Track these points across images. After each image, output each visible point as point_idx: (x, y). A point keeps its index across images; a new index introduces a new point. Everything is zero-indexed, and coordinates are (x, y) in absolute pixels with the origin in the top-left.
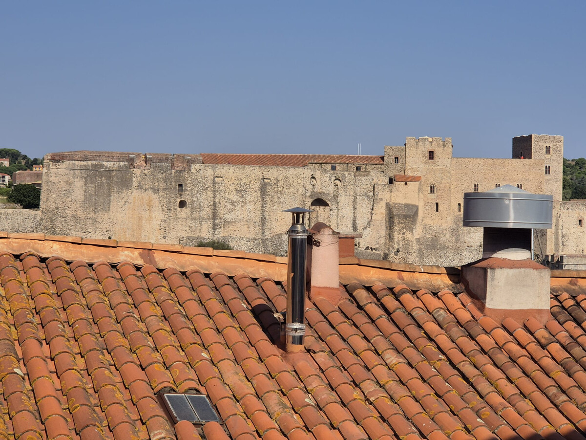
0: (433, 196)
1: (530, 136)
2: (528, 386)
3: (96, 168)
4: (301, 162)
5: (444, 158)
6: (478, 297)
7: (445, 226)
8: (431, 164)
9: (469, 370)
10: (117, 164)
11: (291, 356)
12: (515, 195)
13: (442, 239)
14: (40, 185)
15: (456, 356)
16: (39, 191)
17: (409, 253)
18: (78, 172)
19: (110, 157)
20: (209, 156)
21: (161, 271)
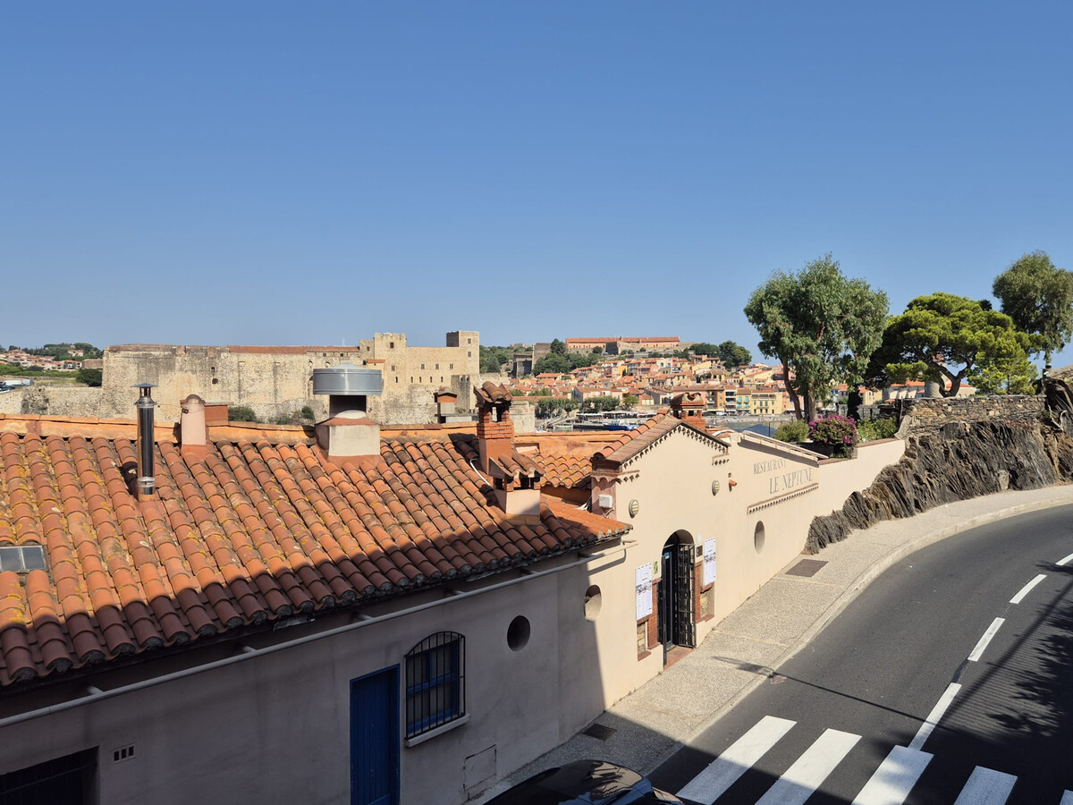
0: (394, 373)
1: (458, 332)
2: (349, 515)
3: (146, 356)
4: (302, 351)
5: (400, 345)
6: (324, 447)
7: (403, 392)
8: (391, 352)
9: (302, 506)
10: (162, 353)
11: (142, 504)
12: (348, 370)
13: (401, 401)
14: (102, 369)
15: (296, 495)
16: (101, 374)
17: (379, 411)
18: (131, 360)
19: (157, 348)
20: (235, 347)
21: (43, 438)
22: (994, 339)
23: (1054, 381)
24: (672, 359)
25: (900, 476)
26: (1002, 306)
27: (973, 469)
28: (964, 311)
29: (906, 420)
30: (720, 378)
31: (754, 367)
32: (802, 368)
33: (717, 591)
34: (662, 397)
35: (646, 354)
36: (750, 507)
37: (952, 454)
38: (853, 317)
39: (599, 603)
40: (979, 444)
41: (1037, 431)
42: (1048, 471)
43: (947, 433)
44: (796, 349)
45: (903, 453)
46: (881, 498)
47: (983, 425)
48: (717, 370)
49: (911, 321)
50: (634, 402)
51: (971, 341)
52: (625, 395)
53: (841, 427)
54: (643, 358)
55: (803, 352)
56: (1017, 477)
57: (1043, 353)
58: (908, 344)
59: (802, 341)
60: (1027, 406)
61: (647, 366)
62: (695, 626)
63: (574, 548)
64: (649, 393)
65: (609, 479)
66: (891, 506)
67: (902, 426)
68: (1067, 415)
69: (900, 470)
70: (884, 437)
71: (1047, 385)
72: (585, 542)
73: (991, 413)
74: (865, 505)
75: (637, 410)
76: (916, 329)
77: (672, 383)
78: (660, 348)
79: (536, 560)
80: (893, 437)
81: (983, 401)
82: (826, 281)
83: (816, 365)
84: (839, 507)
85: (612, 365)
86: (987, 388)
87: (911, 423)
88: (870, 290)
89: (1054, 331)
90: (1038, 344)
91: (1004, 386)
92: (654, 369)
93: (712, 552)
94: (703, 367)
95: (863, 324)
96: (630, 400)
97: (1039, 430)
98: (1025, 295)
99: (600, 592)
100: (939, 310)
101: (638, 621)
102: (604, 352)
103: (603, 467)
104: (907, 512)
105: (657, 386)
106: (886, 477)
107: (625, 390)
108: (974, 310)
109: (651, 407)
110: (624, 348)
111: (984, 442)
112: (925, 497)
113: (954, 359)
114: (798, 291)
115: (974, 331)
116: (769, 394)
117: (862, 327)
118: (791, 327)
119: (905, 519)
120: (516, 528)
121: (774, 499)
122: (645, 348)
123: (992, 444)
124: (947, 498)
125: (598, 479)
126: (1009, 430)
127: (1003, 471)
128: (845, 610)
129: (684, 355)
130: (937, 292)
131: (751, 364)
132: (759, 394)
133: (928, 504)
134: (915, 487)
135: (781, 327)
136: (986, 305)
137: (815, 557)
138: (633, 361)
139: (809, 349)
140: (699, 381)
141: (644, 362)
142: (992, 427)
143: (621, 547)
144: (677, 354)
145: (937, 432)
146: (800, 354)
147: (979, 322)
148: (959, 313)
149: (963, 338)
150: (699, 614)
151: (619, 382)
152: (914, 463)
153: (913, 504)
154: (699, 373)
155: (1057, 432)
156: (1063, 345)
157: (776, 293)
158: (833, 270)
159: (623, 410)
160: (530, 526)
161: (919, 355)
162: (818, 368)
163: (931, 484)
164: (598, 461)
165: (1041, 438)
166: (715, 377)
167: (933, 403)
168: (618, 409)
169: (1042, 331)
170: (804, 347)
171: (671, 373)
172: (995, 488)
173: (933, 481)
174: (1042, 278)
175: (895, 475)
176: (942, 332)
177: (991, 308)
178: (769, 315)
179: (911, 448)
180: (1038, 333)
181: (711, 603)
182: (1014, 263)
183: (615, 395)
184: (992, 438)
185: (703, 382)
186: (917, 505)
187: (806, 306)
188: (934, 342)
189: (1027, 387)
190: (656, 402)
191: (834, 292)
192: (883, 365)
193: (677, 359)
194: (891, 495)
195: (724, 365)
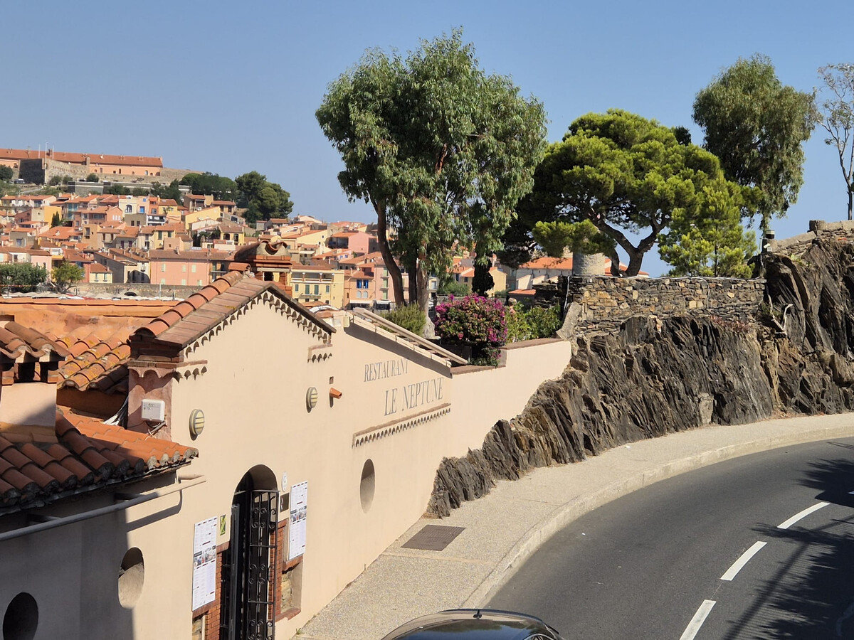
22: (693, 191)
23: (777, 259)
24: (147, 198)
25: (565, 397)
26: (706, 138)
27: (665, 390)
28: (654, 143)
29: (573, 310)
30: (237, 239)
31: (296, 221)
32: (410, 220)
33: (306, 570)
34: (128, 269)
35: (99, 187)
36: (358, 434)
37: (637, 367)
38: (492, 139)
39: (140, 580)
40: (675, 351)
41: (752, 335)
42: (765, 395)
43: (631, 333)
44: (401, 187)
45: (568, 362)
46: (537, 431)
47: (680, 322)
48: (231, 225)
49: (575, 153)
50: (75, 277)
51: (661, 192)
52: (56, 263)
53: (483, 314)
54: (94, 193)
55: (413, 193)
56: (724, 404)
57: (758, 218)
58: (568, 191)
59: (412, 174)
60: (741, 295)
61: (101, 210)
62: (273, 626)
63: (113, 481)
64: (104, 261)
65: (160, 372)
66: (552, 444)
67: (567, 319)
68: (793, 311)
69: (566, 387)
70: (542, 336)
71: (768, 265)
72: (130, 472)
73: (692, 304)
74: (514, 442)
75: (79, 292)
76: (582, 167)
77: (147, 244)
78: (127, 175)
79: (57, 497)
80: (555, 336)
81: (682, 285)
82: (452, 75)
83: (432, 215)
84: (478, 445)
85: (32, 204)
86: (687, 265)
87: (580, 315)
88: (519, 95)
89: (775, 184)
90: (752, 203)
91: (710, 263)
92: (114, 216)
93: (302, 506)
94: (206, 217)
95: (506, 152)
96: (66, 274)
97: (755, 334)
98: (739, 122)
99: (142, 560)
100: (615, 138)
101: (194, 612)
102: (15, 177)
103: (149, 353)
104: (574, 456)
105: (118, 249)
106: (545, 398)
107: (57, 253)
108: (667, 142)
109: (108, 289)
110: (56, 173)
111: (681, 348)
112: (599, 432)
113: (634, 220)
114: (408, 89)
115: (666, 176)
116: (321, 272)
117: (506, 158)
118: (396, 149)
119: (570, 465)
120: (17, 446)
121: (390, 424)
122: (98, 174)
123: (692, 352)
124: (628, 434)
125: (141, 372)
126: (715, 331)
127: (706, 395)
128: (496, 596)
129: (171, 194)
130: (614, 109)
131: (291, 216)
132: (304, 271)
133: (602, 443)
134: (585, 416)
135: (379, 148)
136: (682, 136)
137: (445, 522)
138: (73, 198)
139: (422, 189)
140: (197, 242)
141: (94, 200)
142: (693, 325)
143: (176, 486)
144: (157, 191)
145: (616, 332)
146: (407, 195)
147: (674, 161)
148: (644, 146)
149: (650, 187)
150: (279, 608)
151: (44, 237)
152: (585, 378)
153: (581, 442)
154: (199, 227)
155: (778, 336)
156: (785, 207)
157: (372, 89)
158: (464, 58)
159: (52, 290)
160: (40, 445)
161: (584, 212)
162: (435, 221)
163: (607, 412)
164: (143, 342)
165: (756, 344)
166: (227, 237)
167: (612, 285)
168: (42, 290)
169: (758, 182)
170: (415, 186)
171: (146, 226)
172: (692, 421)
173: (609, 407)
174: (763, 99)
175: (558, 396)
176: (620, 174)
177: (690, 141)
178: (359, 126)
179: (580, 355)
180: (753, 185)
181: (296, 588)
182: (725, 72)
183: (38, 261)
184: (692, 344)
185: (205, 245)
186: (588, 445)
187: (419, 115)
188: (607, 190)
189: (742, 267)
190: (118, 279)
191: (464, 95)
192: (529, 224)
193: (158, 199)
194: (552, 427)
195: (244, 215)
